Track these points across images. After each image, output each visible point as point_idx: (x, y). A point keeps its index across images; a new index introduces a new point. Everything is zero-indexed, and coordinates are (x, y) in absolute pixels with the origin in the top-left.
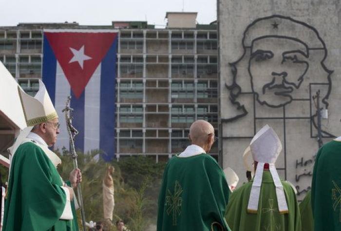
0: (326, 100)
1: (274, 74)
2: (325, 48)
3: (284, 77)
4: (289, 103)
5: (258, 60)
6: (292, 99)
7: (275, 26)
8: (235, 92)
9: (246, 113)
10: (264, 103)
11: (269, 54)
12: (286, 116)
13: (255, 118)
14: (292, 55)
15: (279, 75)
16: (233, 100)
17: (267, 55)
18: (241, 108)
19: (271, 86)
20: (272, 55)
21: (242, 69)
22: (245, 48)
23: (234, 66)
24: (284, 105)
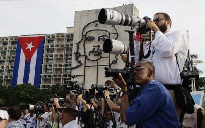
0: (117, 57)
1: (94, 46)
2: (117, 33)
3: (98, 48)
4: (100, 59)
5: (88, 41)
6: (101, 57)
7: (96, 25)
8: (77, 55)
9: (81, 65)
10: (89, 60)
11: (93, 38)
12: (99, 65)
13: (85, 67)
14: (102, 37)
15: (97, 47)
16: (77, 59)
17: (92, 39)
18: (79, 62)
19: (93, 52)
20: (94, 39)
21: (81, 45)
22: (83, 36)
23: (78, 44)
24: (97, 60)
